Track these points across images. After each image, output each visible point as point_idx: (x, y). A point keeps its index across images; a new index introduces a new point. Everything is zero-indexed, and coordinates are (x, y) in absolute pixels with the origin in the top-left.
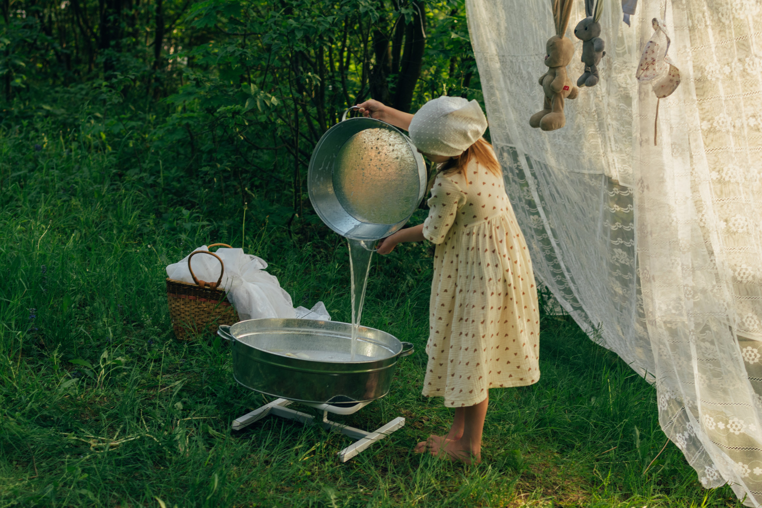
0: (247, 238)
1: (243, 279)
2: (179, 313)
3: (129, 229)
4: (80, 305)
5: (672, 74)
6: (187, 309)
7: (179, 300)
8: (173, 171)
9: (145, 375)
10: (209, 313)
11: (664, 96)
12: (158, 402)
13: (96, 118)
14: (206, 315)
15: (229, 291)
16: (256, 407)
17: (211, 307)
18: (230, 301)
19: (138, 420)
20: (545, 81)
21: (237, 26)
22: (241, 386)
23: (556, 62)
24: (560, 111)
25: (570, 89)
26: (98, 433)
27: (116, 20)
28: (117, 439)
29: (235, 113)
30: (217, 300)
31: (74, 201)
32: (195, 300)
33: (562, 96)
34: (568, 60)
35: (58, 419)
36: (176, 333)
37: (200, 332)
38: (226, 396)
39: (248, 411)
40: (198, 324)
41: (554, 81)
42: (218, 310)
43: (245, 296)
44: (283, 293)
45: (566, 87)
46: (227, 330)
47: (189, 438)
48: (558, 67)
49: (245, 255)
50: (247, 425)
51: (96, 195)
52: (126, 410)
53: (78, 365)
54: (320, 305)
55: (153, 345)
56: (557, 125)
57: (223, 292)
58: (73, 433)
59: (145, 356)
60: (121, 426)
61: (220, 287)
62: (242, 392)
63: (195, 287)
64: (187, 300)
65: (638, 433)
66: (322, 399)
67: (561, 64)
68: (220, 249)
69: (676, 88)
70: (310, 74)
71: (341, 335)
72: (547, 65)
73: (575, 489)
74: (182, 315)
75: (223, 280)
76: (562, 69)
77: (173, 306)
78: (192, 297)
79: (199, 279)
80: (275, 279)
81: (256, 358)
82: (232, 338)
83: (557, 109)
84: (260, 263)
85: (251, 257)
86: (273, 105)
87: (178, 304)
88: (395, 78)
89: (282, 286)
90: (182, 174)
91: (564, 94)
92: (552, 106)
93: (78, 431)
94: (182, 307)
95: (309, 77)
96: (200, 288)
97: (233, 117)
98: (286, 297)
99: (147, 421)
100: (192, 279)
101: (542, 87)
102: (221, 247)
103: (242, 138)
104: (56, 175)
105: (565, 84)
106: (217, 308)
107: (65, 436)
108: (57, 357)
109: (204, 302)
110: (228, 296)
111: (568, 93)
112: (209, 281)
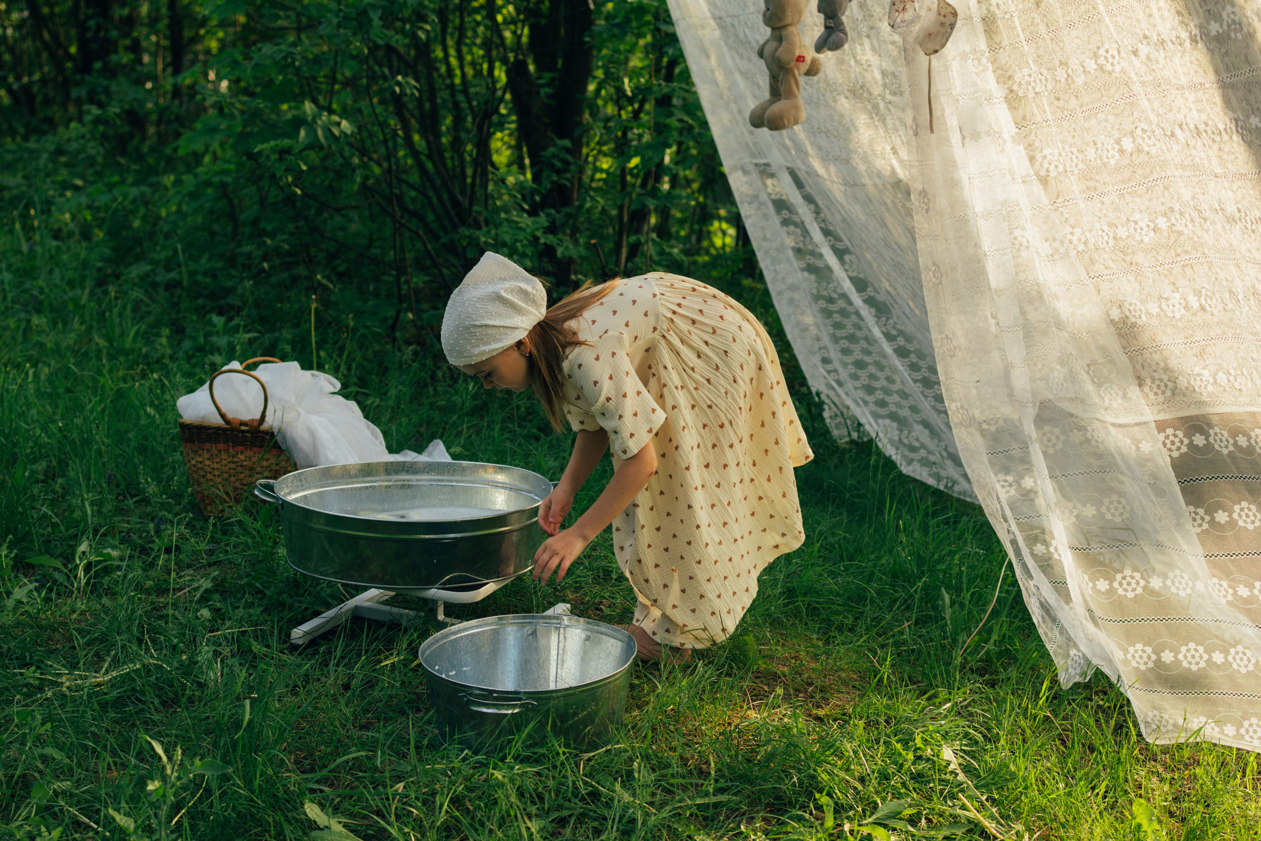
0: (322, 354)
1: (300, 409)
2: (202, 473)
3: (127, 355)
4: (46, 477)
5: (943, 12)
6: (215, 466)
7: (200, 452)
8: (203, 261)
9: (152, 573)
10: (251, 469)
11: (936, 51)
12: (171, 612)
13: (76, 188)
14: (247, 473)
15: (280, 430)
16: (329, 607)
17: (254, 459)
18: (283, 447)
19: (140, 641)
20: (767, 51)
21: (277, 11)
22: (305, 577)
23: (780, 19)
24: (795, 96)
25: (808, 60)
26: (74, 666)
27: (99, 28)
28: (107, 672)
29: (284, 152)
30: (262, 447)
31: (36, 320)
32: (227, 451)
33: (796, 72)
34: (800, 13)
35: (9, 648)
36: (202, 506)
37: (237, 501)
38: (279, 593)
39: (316, 614)
40: (236, 489)
41: (780, 49)
42: (265, 464)
43: (306, 436)
44: (368, 427)
45: (800, 57)
46: (271, 488)
47: (222, 661)
48: (785, 27)
49: (304, 372)
50: (316, 634)
51: (71, 307)
52: (119, 627)
53: (42, 565)
54: (438, 444)
55: (163, 527)
56: (792, 120)
57: (271, 434)
58: (33, 668)
59: (151, 545)
60: (113, 653)
61: (265, 426)
62: (307, 586)
63: (225, 430)
64: (214, 451)
65: (947, 598)
66: (430, 582)
67: (788, 21)
68: (262, 366)
69: (950, 35)
70: (399, 78)
71: (457, 481)
72: (768, 25)
73: (843, 689)
74: (209, 476)
75: (268, 413)
76: (792, 29)
77: (193, 462)
78: (221, 446)
79: (230, 416)
80: (353, 405)
81: (317, 526)
82: (277, 498)
83: (790, 95)
84: (327, 383)
85: (313, 375)
86: (345, 134)
87: (200, 459)
88: (553, 79)
89: (367, 417)
90: (219, 265)
91: (798, 69)
92: (782, 90)
93: (42, 665)
94: (207, 462)
95: (399, 84)
96: (232, 429)
97: (281, 159)
98: (374, 434)
99: (153, 641)
100: (219, 417)
101: (762, 61)
102: (265, 362)
103: (299, 192)
104: (6, 280)
105: (798, 53)
106: (263, 459)
107: (22, 674)
108: (6, 556)
109: (242, 453)
110: (279, 438)
111: (804, 67)
112: (246, 417)
